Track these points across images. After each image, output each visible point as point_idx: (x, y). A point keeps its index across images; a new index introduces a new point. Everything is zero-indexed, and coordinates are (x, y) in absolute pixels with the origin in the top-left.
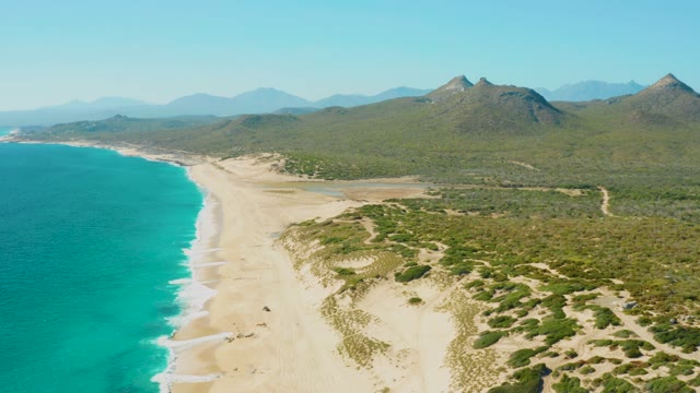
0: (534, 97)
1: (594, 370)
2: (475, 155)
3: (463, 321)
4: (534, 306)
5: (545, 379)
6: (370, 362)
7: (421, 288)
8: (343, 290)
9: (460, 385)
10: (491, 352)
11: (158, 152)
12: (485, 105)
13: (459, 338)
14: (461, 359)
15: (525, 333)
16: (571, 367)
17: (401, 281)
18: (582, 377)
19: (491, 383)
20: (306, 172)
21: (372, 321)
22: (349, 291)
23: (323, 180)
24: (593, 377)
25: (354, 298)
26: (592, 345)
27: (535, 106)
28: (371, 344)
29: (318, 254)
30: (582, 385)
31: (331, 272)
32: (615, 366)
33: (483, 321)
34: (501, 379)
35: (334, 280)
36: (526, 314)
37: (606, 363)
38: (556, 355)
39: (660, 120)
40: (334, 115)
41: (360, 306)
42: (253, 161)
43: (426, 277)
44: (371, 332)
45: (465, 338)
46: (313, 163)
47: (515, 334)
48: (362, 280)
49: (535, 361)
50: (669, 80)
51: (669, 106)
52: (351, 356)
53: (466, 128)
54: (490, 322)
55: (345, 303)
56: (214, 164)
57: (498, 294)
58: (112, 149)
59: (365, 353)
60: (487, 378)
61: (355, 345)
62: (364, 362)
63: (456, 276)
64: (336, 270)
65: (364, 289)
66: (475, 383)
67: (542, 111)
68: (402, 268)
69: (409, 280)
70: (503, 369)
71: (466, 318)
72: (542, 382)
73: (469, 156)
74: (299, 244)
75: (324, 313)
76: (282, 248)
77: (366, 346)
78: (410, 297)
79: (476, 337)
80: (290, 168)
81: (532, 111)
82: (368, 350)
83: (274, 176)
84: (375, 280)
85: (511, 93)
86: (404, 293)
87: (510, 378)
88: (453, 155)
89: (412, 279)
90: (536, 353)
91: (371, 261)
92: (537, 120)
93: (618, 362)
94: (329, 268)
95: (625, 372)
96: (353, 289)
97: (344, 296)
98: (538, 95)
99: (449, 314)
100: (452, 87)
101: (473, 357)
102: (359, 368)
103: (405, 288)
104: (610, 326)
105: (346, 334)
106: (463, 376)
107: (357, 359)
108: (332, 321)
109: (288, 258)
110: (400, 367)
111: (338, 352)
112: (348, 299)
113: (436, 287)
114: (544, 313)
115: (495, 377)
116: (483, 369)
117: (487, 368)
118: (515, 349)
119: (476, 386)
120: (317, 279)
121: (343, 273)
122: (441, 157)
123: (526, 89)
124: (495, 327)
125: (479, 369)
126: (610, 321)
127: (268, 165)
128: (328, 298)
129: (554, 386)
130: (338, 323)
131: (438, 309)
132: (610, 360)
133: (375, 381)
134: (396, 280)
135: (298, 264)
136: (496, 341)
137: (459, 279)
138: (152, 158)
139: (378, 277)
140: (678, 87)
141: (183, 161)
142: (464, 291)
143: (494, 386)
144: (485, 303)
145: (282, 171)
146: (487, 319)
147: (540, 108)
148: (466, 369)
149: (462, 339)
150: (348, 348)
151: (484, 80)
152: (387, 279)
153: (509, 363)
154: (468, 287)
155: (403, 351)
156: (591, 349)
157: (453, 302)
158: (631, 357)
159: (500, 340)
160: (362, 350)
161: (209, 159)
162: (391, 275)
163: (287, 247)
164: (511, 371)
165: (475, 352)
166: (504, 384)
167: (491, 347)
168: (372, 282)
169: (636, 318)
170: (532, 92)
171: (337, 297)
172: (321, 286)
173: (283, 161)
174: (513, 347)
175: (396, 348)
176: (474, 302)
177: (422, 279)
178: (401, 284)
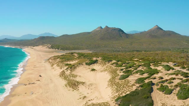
0: (120, 31)
1: (173, 82)
2: (105, 45)
3: (113, 73)
4: (139, 67)
5: (153, 87)
6: (78, 88)
7: (95, 66)
8: (67, 69)
9: (116, 92)
10: (127, 80)
11: (15, 46)
12: (107, 33)
13: (112, 78)
14: (114, 84)
15: (139, 73)
16: (163, 82)
17: (88, 65)
18: (168, 85)
19: (130, 90)
20: (57, 48)
21: (78, 77)
22: (69, 69)
23: (62, 50)
24: (173, 84)
25: (71, 71)
26: (168, 75)
27: (121, 33)
28: (78, 82)
29: (59, 61)
30: (170, 88)
31: (63, 65)
32: (181, 80)
33: (120, 72)
34: (134, 88)
35: (64, 67)
36: (137, 69)
37: (177, 79)
38: (155, 78)
39: (155, 37)
40: (65, 37)
41: (73, 73)
42: (42, 46)
43: (97, 63)
44: (78, 79)
45: (115, 77)
46: (59, 46)
47: (135, 74)
48: (74, 65)
49: (146, 81)
50: (156, 27)
51: (157, 34)
52: (70, 87)
53: (102, 39)
54: (124, 72)
55: (68, 72)
56: (31, 48)
57: (124, 65)
58: (3, 46)
59: (76, 85)
60: (127, 89)
61: (72, 83)
62: (75, 88)
63: (107, 62)
64: (65, 64)
65: (75, 68)
66: (123, 91)
67: (123, 34)
68: (88, 61)
69: (90, 65)
70: (134, 85)
71: (114, 72)
72: (152, 88)
73: (103, 45)
74: (53, 61)
75: (60, 76)
76: (48, 62)
77: (76, 83)
78: (91, 69)
79: (119, 77)
80: (52, 47)
81: (120, 34)
82: (77, 84)
83: (48, 49)
84: (79, 65)
85: (114, 29)
86: (89, 68)
87: (138, 87)
88: (99, 45)
89: (92, 64)
90: (146, 79)
91: (77, 61)
92: (122, 37)
93: (182, 79)
94: (63, 64)
95: (186, 82)
96: (71, 68)
97: (67, 71)
98: (122, 30)
99: (106, 72)
100: (98, 29)
101: (119, 83)
102: (73, 91)
103: (90, 67)
104: (171, 70)
105: (68, 81)
106: (117, 89)
107: (73, 88)
108: (64, 77)
109: (50, 64)
110: (90, 89)
111: (65, 86)
112: (69, 71)
113: (100, 66)
114: (143, 68)
115: (131, 88)
116: (125, 86)
117: (127, 85)
118: (137, 78)
119: (123, 92)
120: (58, 67)
121: (67, 65)
122: (95, 46)
123: (118, 28)
124: (126, 73)
125: (123, 86)
126: (170, 69)
127: (46, 47)
128: (62, 72)
129: (158, 89)
130: (65, 78)
131: (102, 71)
132: (178, 79)
133: (80, 94)
134: (86, 65)
135: (52, 65)
136: (128, 77)
137: (108, 63)
138: (14, 47)
139: (79, 64)
140: (159, 29)
141: (22, 47)
142: (111, 65)
143: (131, 91)
144: (120, 68)
145: (50, 48)
146: (122, 72)
147: (122, 33)
148: (118, 87)
149: (113, 78)
150: (69, 85)
151: (107, 26)
152: (83, 65)
153: (136, 83)
154: (112, 64)
155: (91, 84)
156: (168, 76)
157: (107, 69)
158: (185, 77)
159: (129, 76)
160: (75, 85)
161: (29, 47)
162: (84, 63)
163: (49, 62)
164: (138, 85)
165: (120, 81)
166: (136, 89)
167: (126, 79)
168: (78, 66)
169: (179, 67)
170: (120, 29)
171: (65, 71)
172: (60, 69)
173: (50, 46)
174: (136, 78)
175: (88, 83)
176: (115, 68)
177: (95, 64)
178: (88, 66)
